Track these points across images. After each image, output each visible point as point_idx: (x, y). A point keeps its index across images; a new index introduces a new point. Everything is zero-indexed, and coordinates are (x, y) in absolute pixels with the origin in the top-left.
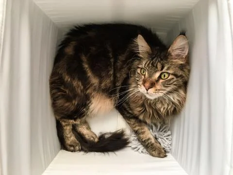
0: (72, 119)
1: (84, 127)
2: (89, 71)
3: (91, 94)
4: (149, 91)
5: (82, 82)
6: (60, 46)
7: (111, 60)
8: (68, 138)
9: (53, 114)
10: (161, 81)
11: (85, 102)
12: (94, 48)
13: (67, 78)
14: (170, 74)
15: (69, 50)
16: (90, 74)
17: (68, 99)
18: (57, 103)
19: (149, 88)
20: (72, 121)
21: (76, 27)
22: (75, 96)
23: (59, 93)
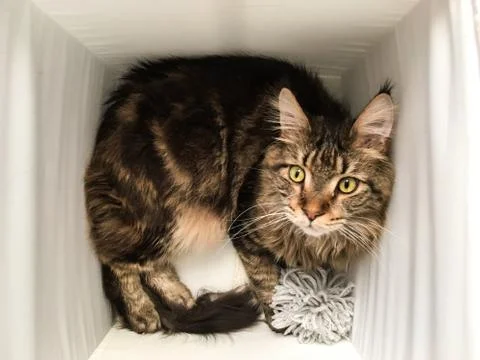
0: (134, 262)
1: (163, 275)
2: (168, 159)
3: (175, 207)
4: (315, 222)
5: (154, 183)
6: (107, 103)
7: (221, 133)
8: (133, 301)
9: (94, 252)
10: (341, 198)
11: (163, 225)
12: (180, 107)
13: (124, 174)
14: (359, 181)
15: (128, 113)
16: (170, 164)
17: (126, 219)
18: (101, 228)
19: (316, 217)
20: (135, 266)
21: (143, 64)
22: (141, 212)
23: (106, 207)
